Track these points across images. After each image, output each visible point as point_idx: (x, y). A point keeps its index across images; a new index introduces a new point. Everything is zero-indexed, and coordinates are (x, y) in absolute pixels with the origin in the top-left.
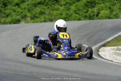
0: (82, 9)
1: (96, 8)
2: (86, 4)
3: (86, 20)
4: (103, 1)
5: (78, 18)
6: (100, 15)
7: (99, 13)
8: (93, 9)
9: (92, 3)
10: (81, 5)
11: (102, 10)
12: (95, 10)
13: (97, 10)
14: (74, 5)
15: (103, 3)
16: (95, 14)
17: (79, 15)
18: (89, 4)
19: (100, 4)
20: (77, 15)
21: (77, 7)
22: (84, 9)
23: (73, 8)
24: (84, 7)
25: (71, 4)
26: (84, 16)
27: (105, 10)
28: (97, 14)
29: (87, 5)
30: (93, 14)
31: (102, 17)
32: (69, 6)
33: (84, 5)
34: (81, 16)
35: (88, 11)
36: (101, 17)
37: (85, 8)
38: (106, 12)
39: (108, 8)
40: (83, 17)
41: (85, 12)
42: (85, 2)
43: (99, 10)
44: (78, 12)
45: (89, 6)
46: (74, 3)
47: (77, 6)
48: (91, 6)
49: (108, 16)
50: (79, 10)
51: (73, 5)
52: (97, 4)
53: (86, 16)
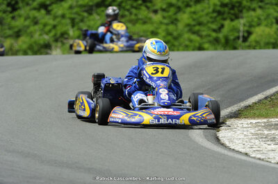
0: (208, 22)
1: (242, 21)
2: (218, 8)
3: (216, 49)
4: (260, 4)
5: (197, 45)
6: (252, 38)
7: (249, 33)
8: (235, 23)
9: (233, 7)
10: (206, 11)
11: (259, 25)
12: (241, 24)
13: (244, 25)
14: (189, 10)
15: (260, 7)
16: (241, 34)
17: (201, 36)
18: (226, 9)
19: (254, 10)
20: (194, 37)
21: (195, 16)
22: (212, 22)
23: (185, 17)
24: (211, 17)
25: (179, 9)
26: (211, 39)
27: (266, 26)
28: (246, 34)
29: (219, 13)
30: (236, 34)
31: (257, 42)
32: (176, 14)
33: (214, 11)
34: (205, 40)
35: (222, 26)
36: (254, 44)
37: (214, 20)
38: (267, 30)
39: (274, 21)
40: (210, 42)
41: (214, 31)
42: (215, 5)
43: (251, 26)
44: (197, 28)
45: (225, 16)
46: (188, 6)
47: (194, 13)
48: (229, 13)
49: (272, 40)
50: (200, 24)
51: (184, 12)
52: (244, 11)
53: (217, 40)
